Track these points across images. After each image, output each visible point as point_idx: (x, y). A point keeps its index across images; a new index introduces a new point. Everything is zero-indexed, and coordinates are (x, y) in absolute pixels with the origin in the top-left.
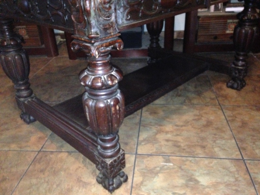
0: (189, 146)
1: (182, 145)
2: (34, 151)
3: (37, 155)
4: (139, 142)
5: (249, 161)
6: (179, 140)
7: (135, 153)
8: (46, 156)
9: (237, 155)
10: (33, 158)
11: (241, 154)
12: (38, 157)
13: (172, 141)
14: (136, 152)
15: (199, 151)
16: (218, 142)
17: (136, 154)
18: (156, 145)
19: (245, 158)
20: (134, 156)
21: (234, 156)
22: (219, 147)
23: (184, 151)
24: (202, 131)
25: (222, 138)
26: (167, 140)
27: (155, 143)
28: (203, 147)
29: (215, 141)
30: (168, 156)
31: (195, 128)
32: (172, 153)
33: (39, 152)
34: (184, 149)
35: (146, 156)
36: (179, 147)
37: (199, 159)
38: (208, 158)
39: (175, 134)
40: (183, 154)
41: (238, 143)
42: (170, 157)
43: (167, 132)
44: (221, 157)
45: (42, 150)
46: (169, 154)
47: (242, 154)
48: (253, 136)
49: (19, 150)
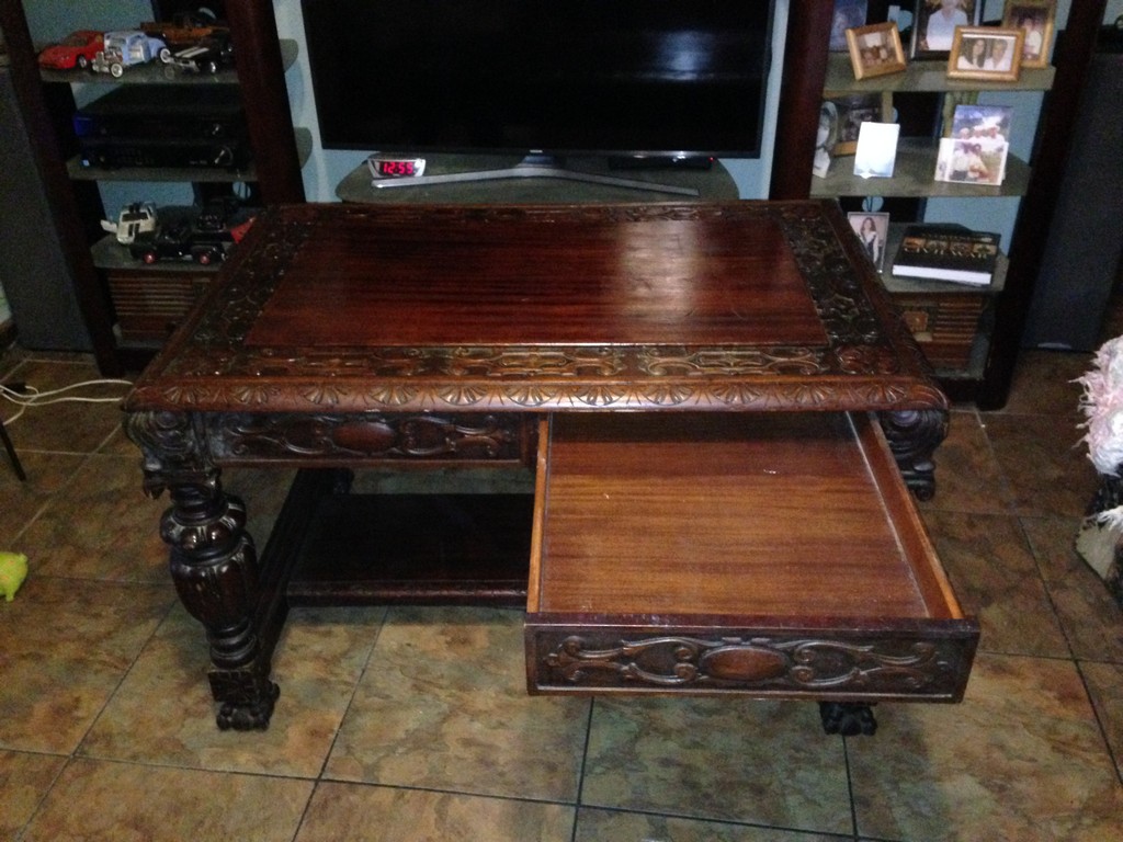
0: (724, 786)
1: (704, 781)
2: (302, 779)
3: (314, 791)
4: (587, 763)
6: (699, 764)
7: (575, 802)
8: (338, 798)
9: (842, 822)
10: (303, 801)
11: (854, 821)
12: (316, 800)
13: (679, 765)
14: (579, 800)
15: (746, 802)
16: (800, 774)
17: (579, 805)
18: (634, 778)
19: (861, 834)
20: (573, 810)
21: (832, 827)
22: (800, 792)
23: (707, 803)
24: (764, 734)
25: (814, 761)
26: (666, 762)
27: (631, 770)
28: (759, 791)
29: (791, 773)
30: (662, 815)
31: (748, 722)
32: (674, 807)
33: (317, 781)
34: (707, 796)
35: (604, 813)
36: (694, 786)
37: (741, 827)
38: (767, 827)
39: (688, 739)
40: (703, 813)
41: (852, 779)
42: (669, 820)
43: (666, 734)
44: (801, 827)
45: (323, 777)
46: (667, 811)
47: (858, 820)
48: (898, 759)
49: (264, 772)
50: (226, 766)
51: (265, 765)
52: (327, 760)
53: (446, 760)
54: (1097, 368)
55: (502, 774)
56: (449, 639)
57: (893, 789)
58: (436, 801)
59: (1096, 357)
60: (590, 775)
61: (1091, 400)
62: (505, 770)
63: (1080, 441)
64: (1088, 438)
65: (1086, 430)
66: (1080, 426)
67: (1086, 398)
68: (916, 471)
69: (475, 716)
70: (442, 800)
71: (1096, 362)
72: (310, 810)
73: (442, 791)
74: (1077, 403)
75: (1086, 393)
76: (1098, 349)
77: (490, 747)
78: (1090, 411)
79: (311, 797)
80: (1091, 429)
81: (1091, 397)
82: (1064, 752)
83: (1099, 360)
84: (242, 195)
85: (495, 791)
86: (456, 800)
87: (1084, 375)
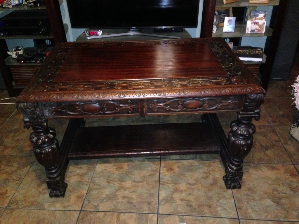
0: (200, 206)
1: (194, 205)
2: (76, 211)
3: (80, 214)
4: (159, 201)
5: (243, 220)
6: (191, 200)
7: (157, 213)
8: (87, 216)
9: (234, 214)
10: (76, 217)
11: (238, 214)
12: (80, 217)
13: (185, 200)
14: (158, 212)
15: (206, 210)
16: (221, 201)
17: (158, 213)
18: (173, 205)
19: (240, 218)
20: (156, 215)
21: (232, 216)
22: (222, 206)
23: (195, 211)
24: (209, 190)
25: (224, 197)
26: (182, 200)
27: (172, 203)
28: (210, 207)
29: (218, 201)
30: (182, 215)
31: (204, 187)
32: (186, 213)
33: (81, 211)
34: (195, 209)
35: (166, 216)
36: (190, 206)
37: (206, 218)
38: (213, 217)
39: (188, 192)
40: (194, 214)
41: (236, 202)
42: (184, 217)
43: (181, 191)
44: (223, 217)
45: (82, 210)
46: (183, 214)
47: (238, 213)
48: (248, 195)
49: (64, 210)
50: (53, 208)
51: (64, 207)
52: (83, 204)
53: (118, 203)
54: (297, 82)
55: (135, 206)
56: (116, 167)
57: (247, 204)
58: (116, 215)
59: (297, 79)
60: (161, 205)
61: (295, 91)
62: (136, 204)
63: (293, 103)
64: (295, 102)
65: (295, 100)
66: (293, 99)
67: (294, 91)
68: (255, 112)
69: (126, 189)
70: (118, 215)
71: (296, 80)
72: (79, 220)
73: (117, 212)
74: (292, 92)
75: (294, 89)
76: (297, 77)
77: (131, 198)
78: (295, 94)
79: (79, 216)
80: (296, 99)
81: (295, 90)
82: (294, 191)
83: (297, 80)
84: (48, 44)
85: (133, 211)
86: (122, 214)
87: (293, 84)
